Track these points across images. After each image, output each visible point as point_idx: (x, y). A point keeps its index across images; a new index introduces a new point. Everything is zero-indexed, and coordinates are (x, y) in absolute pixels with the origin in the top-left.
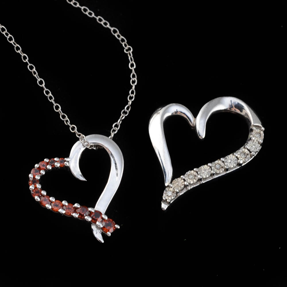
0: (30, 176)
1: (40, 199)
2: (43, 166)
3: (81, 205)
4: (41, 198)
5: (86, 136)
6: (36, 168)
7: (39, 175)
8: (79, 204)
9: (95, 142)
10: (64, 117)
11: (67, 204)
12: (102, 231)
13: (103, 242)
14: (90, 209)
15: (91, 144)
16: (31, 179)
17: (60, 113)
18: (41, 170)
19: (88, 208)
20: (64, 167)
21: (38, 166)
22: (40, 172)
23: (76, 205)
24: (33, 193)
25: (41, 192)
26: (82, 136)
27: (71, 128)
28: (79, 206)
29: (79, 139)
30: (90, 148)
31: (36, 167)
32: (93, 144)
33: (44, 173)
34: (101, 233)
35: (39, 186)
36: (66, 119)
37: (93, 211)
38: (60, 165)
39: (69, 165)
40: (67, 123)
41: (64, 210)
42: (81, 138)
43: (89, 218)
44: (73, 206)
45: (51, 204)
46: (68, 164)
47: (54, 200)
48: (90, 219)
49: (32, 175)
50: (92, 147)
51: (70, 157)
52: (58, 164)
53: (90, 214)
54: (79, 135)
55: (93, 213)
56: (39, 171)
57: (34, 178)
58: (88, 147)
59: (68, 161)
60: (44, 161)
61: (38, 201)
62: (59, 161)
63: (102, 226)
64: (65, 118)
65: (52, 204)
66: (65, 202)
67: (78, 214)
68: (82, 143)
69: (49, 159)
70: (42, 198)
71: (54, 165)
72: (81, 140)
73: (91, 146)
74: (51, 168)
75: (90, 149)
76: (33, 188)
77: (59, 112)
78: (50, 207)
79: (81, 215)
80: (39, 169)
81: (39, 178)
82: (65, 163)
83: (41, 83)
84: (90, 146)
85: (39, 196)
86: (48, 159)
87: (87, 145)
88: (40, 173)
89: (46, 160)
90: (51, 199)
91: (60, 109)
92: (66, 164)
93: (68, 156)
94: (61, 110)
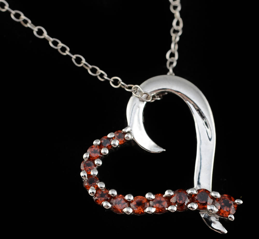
0: (82, 174)
1: (111, 204)
2: (95, 152)
3: (174, 190)
4: (111, 202)
5: (139, 85)
6: (86, 160)
7: (95, 168)
8: (171, 191)
9: (157, 89)
10: (94, 71)
11: (153, 197)
12: (218, 217)
13: (226, 232)
14: (189, 191)
15: (153, 95)
16: (85, 179)
17: (86, 68)
18: (94, 160)
19: (187, 191)
20: (125, 143)
21: (88, 156)
22: (94, 163)
23: (167, 193)
24: (96, 198)
25: (107, 193)
26: (135, 88)
27: (113, 83)
28: (172, 193)
29: (132, 94)
30: (153, 101)
31: (85, 158)
32: (155, 93)
33: (101, 163)
34: (218, 220)
35: (101, 185)
36: (99, 72)
37: (195, 192)
38: (119, 141)
39: (132, 137)
40: (103, 78)
41: (153, 207)
42: (134, 91)
43: (194, 204)
44: (164, 196)
45: (130, 206)
46: (130, 136)
47: (132, 198)
48: (195, 206)
49: (84, 173)
50: (154, 99)
51: (128, 124)
52: (115, 141)
53: (192, 198)
54: (130, 88)
55: (195, 195)
56: (92, 163)
57: (89, 175)
58: (149, 101)
59: (129, 132)
60: (93, 145)
61: (108, 208)
62: (114, 137)
63: (216, 210)
64: (97, 72)
65: (132, 205)
66: (149, 194)
67: (175, 205)
68: (138, 97)
69: (100, 139)
70: (114, 201)
71: (111, 145)
72: (135, 93)
73: (154, 97)
74: (107, 152)
75: (152, 103)
76: (95, 192)
77: (84, 66)
78: (131, 211)
79: (181, 206)
80: (91, 159)
81: (96, 173)
82: (126, 136)
83: (40, 32)
84: (151, 98)
85: (108, 199)
86: (98, 140)
87: (147, 98)
88: (95, 166)
89: (96, 142)
90: (127, 197)
91: (84, 61)
92: (128, 138)
93: (125, 125)
94: (86, 61)
